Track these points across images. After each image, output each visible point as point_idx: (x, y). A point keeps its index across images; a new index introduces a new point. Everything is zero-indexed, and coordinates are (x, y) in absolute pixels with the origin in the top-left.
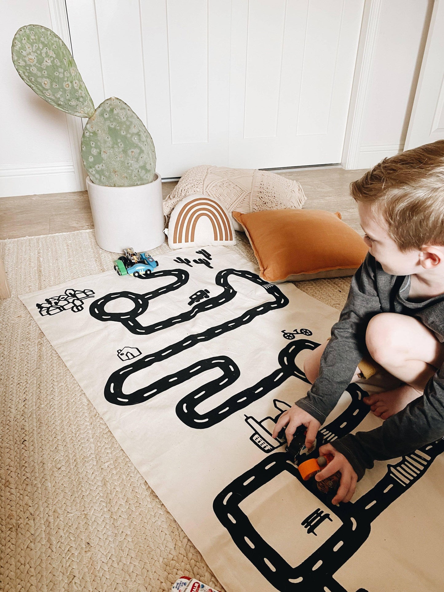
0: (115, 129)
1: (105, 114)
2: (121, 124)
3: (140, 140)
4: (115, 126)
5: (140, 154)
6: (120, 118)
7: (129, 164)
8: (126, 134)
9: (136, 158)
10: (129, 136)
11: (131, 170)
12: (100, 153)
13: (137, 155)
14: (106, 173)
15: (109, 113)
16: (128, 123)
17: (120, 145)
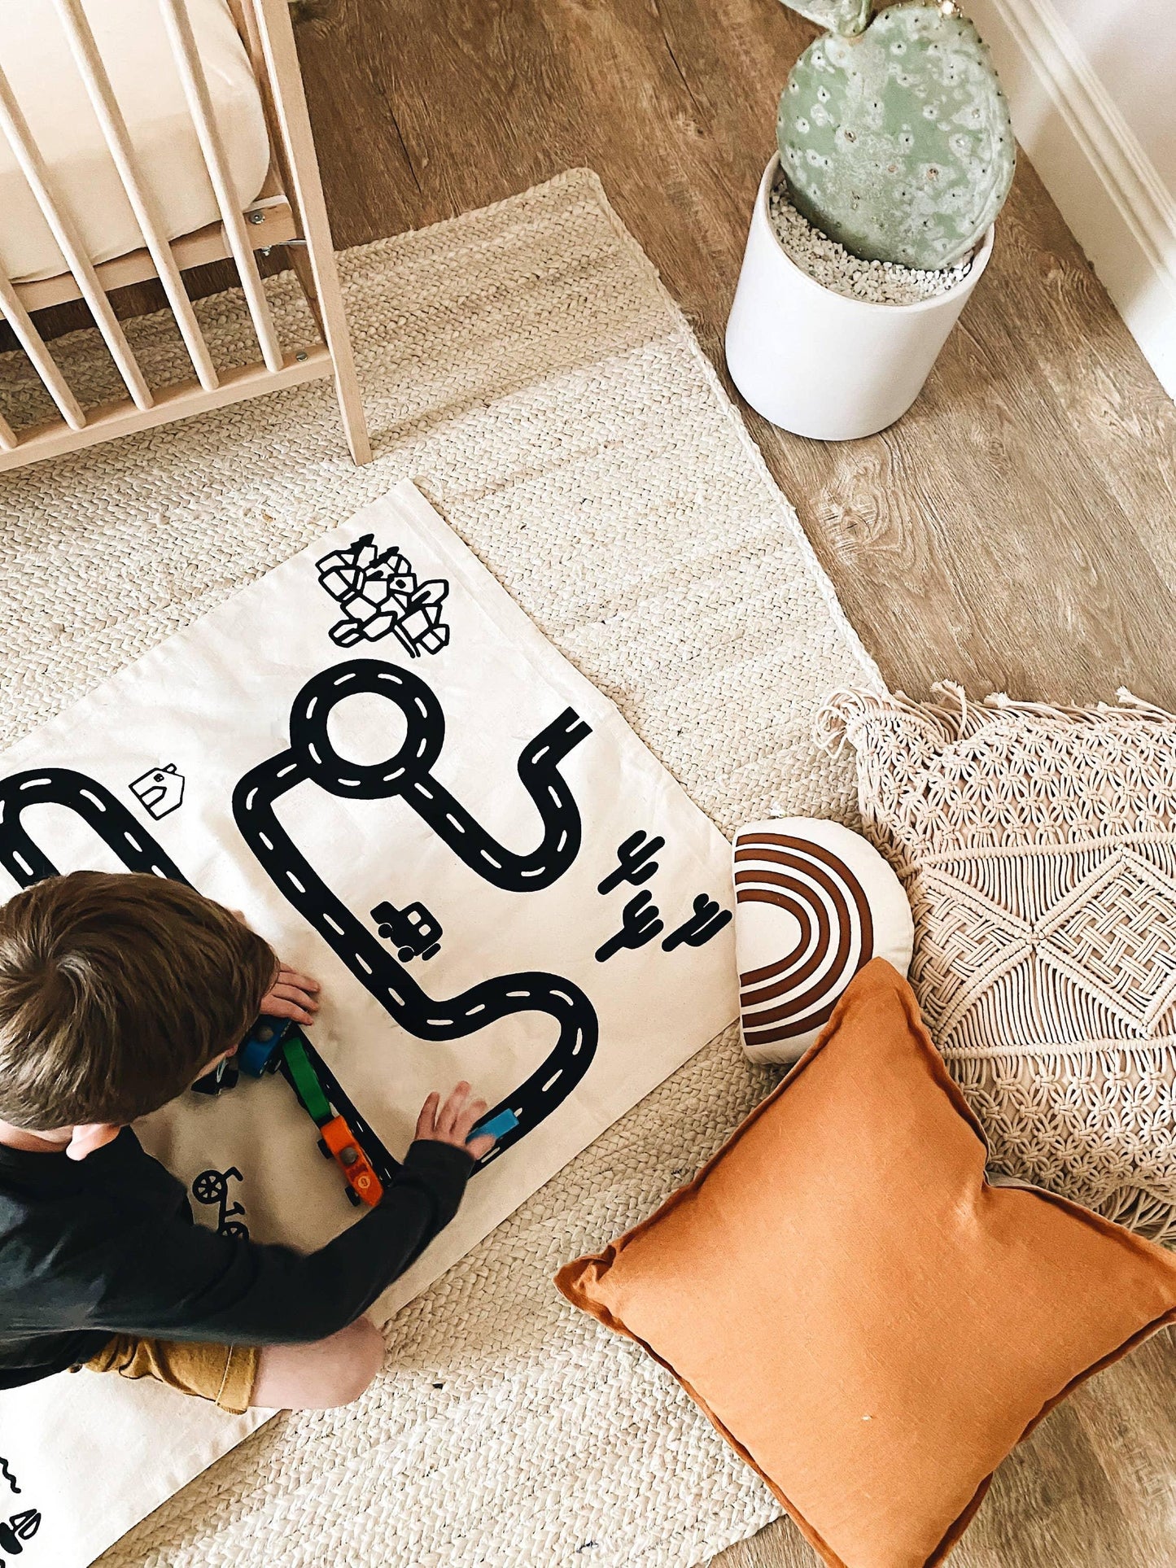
0: (909, 93)
1: (896, 44)
2: (934, 89)
3: (973, 153)
4: (913, 86)
5: (953, 184)
6: (941, 73)
7: (907, 197)
8: (938, 121)
9: (935, 189)
10: (944, 127)
11: (905, 213)
12: (834, 131)
13: (942, 184)
14: (830, 185)
15: (909, 47)
16: (958, 95)
17: (902, 137)
